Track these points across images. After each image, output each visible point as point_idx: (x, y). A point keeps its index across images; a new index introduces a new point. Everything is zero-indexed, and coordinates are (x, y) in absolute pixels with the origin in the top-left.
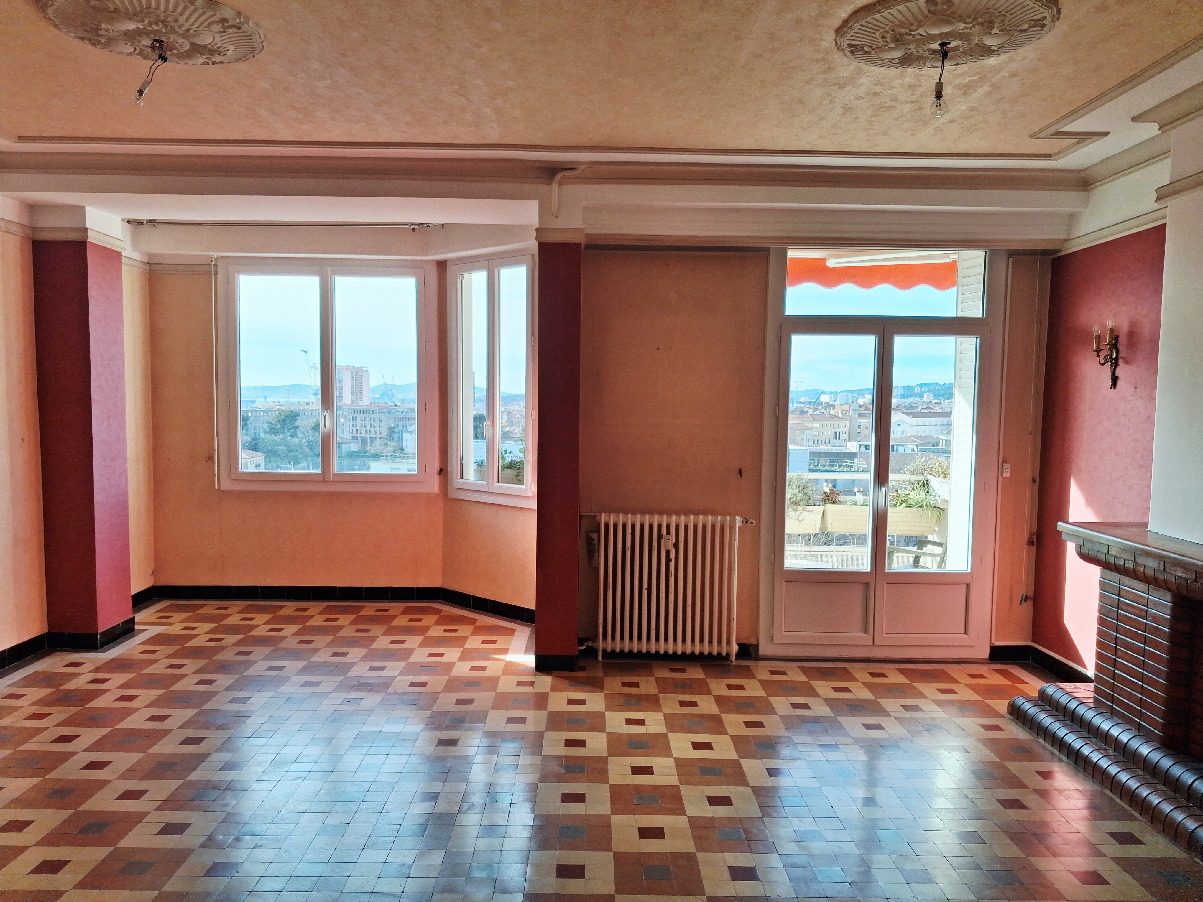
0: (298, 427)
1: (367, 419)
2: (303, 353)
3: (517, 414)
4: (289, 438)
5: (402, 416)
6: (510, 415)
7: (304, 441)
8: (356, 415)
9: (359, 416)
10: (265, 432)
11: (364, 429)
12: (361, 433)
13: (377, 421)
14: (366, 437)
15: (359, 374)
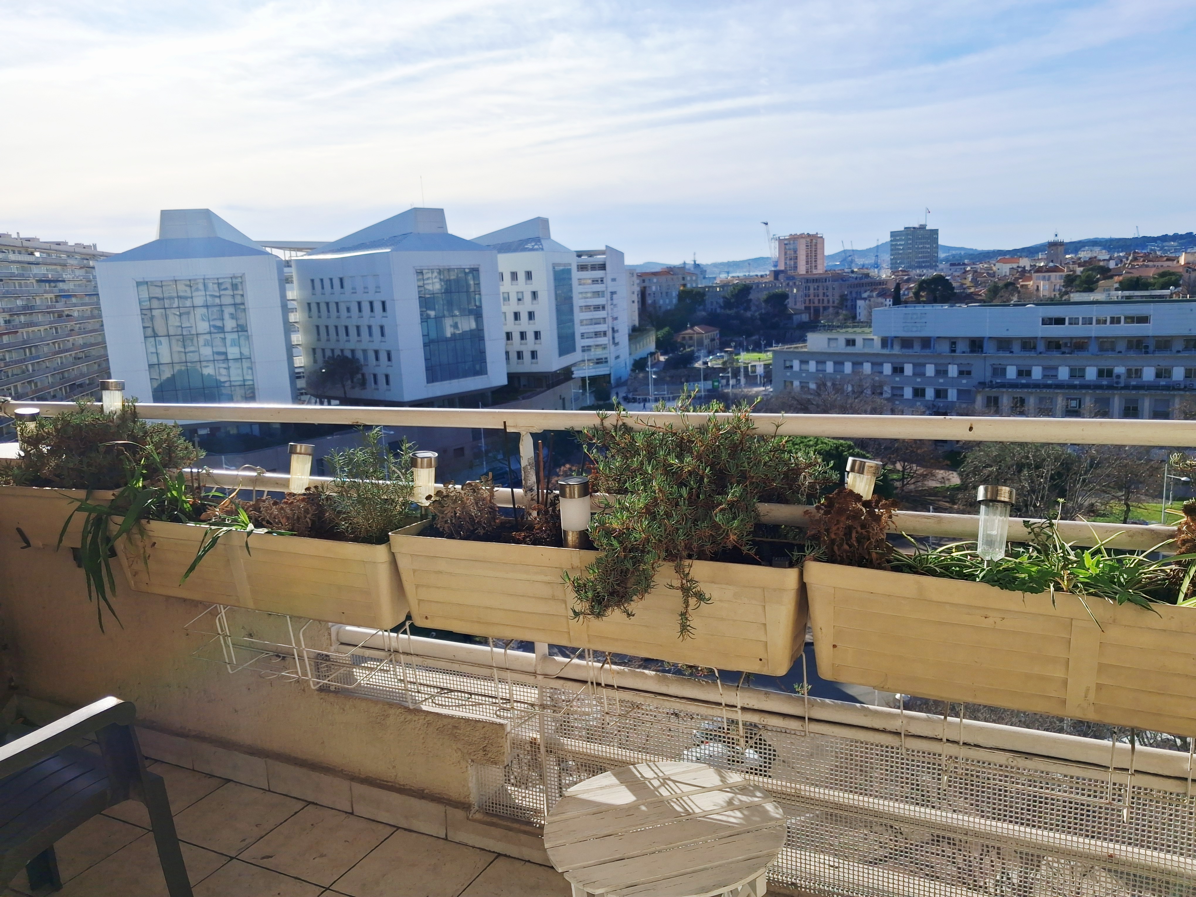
0: (751, 300)
1: (821, 289)
2: (764, 225)
3: (984, 273)
4: (742, 311)
5: (856, 282)
6: (976, 274)
7: (757, 314)
8: (809, 284)
9: (812, 286)
10: (721, 307)
11: (816, 299)
12: (814, 303)
13: (830, 289)
14: (819, 307)
15: (814, 241)
